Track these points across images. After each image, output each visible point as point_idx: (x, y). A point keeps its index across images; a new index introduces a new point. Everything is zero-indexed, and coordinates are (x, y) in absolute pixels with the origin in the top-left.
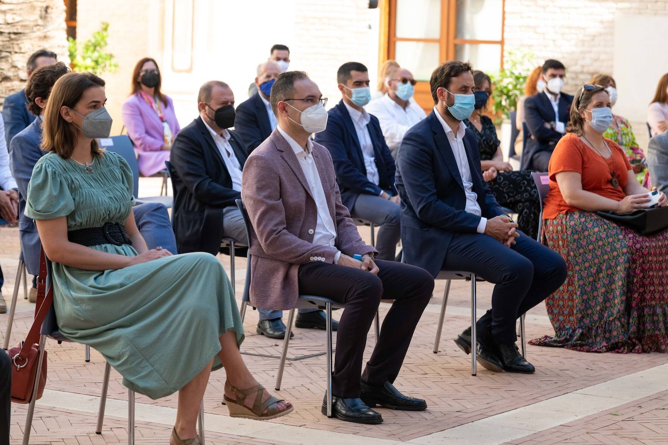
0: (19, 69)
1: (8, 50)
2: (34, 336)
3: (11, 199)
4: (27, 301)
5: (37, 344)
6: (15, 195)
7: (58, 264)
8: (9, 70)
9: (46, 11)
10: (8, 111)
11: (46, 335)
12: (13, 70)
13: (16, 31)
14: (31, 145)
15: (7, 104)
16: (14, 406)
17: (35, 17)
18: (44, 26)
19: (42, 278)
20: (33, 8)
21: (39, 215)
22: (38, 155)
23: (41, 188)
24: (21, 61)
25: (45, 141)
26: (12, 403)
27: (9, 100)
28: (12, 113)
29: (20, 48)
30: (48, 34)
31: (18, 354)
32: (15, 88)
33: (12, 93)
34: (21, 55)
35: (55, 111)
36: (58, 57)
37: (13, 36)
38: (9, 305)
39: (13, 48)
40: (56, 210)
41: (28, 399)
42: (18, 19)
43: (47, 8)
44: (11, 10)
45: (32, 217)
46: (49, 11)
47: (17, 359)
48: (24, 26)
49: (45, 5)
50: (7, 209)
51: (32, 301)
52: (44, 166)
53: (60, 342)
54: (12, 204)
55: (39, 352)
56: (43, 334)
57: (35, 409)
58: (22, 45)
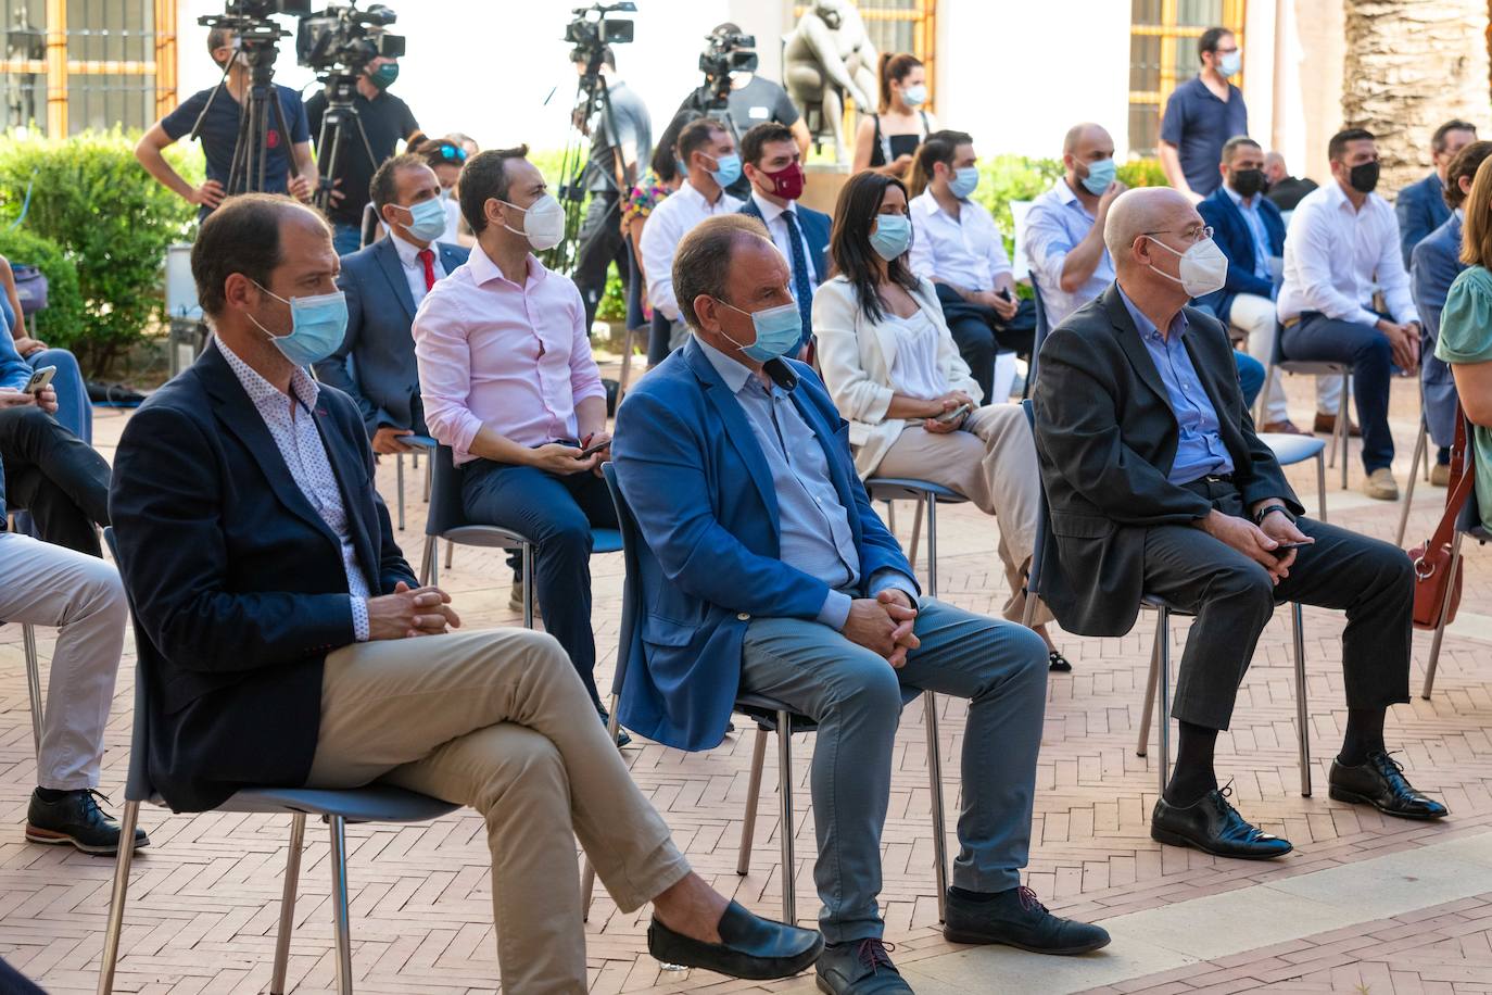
0: (1418, 149)
1: (1403, 121)
2: (1445, 533)
3: (1409, 337)
4: (1429, 484)
5: (1448, 545)
6: (1414, 331)
7: (1483, 429)
8: (1404, 151)
9: (1460, 65)
10: (1404, 209)
11: (1463, 531)
12: (1410, 150)
13: (1415, 94)
14: (1445, 257)
15: (1401, 200)
16: (1416, 632)
17: (1444, 71)
18: (1457, 86)
19: (1459, 448)
20: (1441, 59)
21: (1459, 357)
22: (1453, 272)
23: (1461, 316)
24: (1423, 138)
25: (1466, 251)
26: (1414, 629)
27: (1404, 194)
28: (1409, 212)
29: (1421, 119)
30: (1463, 98)
31: (1421, 558)
32: (1412, 177)
33: (1408, 185)
34: (1422, 129)
35: (1480, 208)
36: (1477, 131)
37: (1410, 102)
38: (1402, 490)
39: (1410, 118)
40: (1482, 350)
41: (1434, 623)
42: (1417, 75)
43: (1461, 59)
44: (1408, 63)
45: (1446, 359)
46: (1465, 63)
47: (1419, 566)
48: (1428, 87)
49: (1458, 55)
50: (1402, 351)
51: (1436, 484)
52: (1465, 285)
53: (1482, 543)
54: (1410, 343)
55: (1452, 556)
56: (1459, 529)
57: (1443, 639)
58: (1423, 115)
